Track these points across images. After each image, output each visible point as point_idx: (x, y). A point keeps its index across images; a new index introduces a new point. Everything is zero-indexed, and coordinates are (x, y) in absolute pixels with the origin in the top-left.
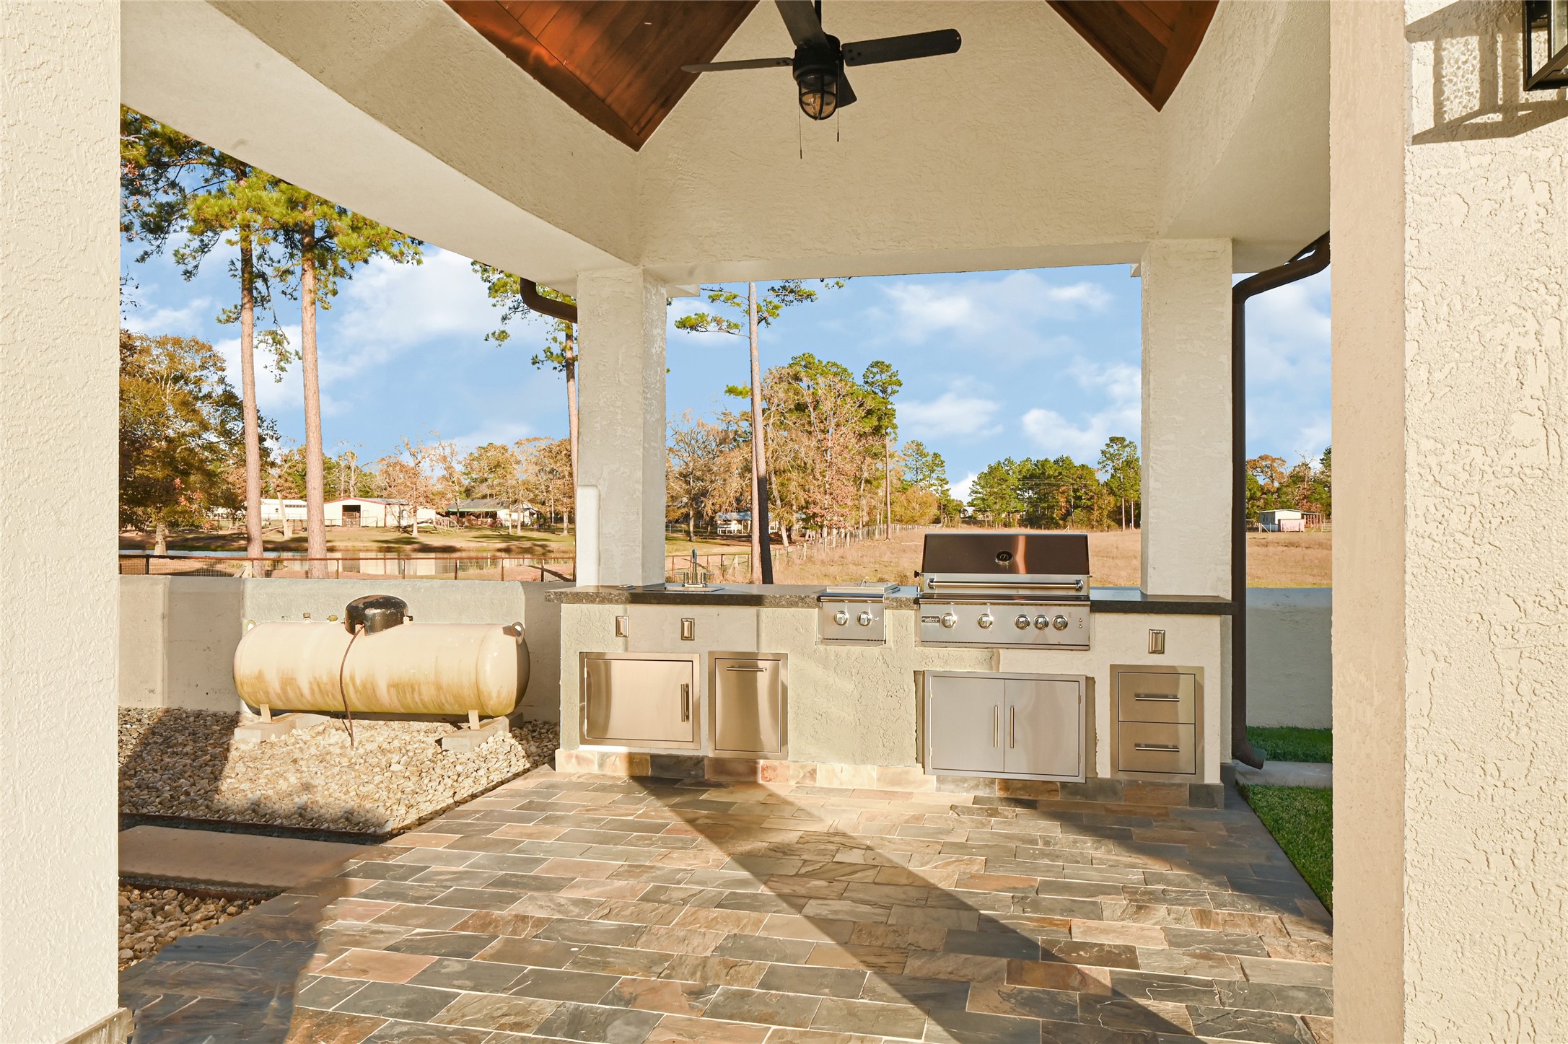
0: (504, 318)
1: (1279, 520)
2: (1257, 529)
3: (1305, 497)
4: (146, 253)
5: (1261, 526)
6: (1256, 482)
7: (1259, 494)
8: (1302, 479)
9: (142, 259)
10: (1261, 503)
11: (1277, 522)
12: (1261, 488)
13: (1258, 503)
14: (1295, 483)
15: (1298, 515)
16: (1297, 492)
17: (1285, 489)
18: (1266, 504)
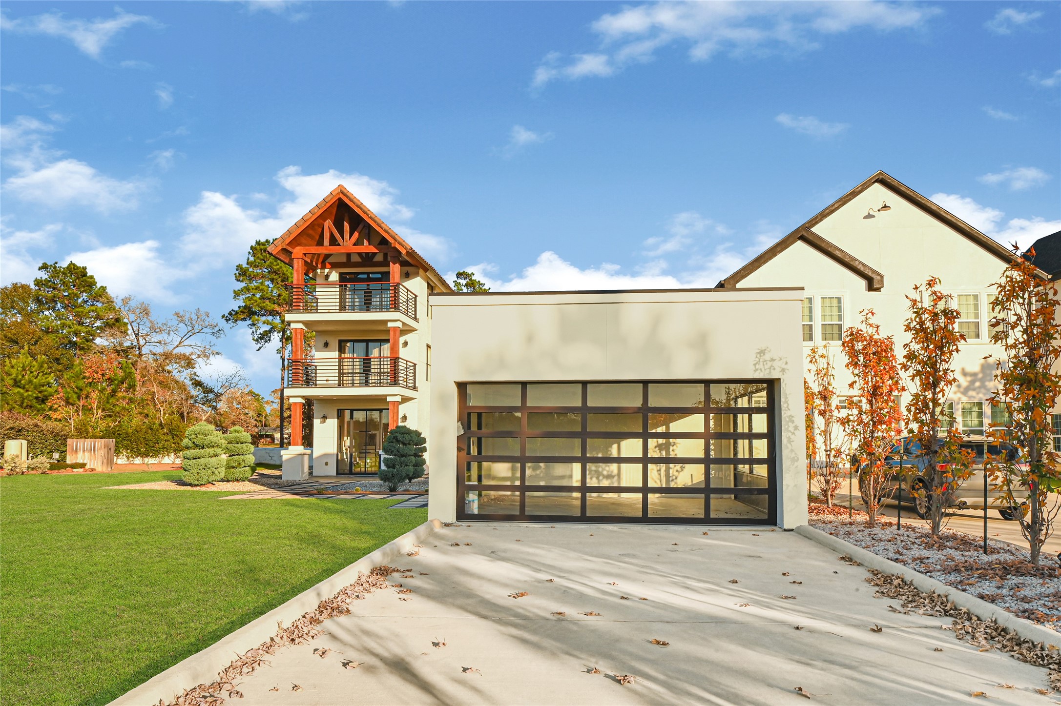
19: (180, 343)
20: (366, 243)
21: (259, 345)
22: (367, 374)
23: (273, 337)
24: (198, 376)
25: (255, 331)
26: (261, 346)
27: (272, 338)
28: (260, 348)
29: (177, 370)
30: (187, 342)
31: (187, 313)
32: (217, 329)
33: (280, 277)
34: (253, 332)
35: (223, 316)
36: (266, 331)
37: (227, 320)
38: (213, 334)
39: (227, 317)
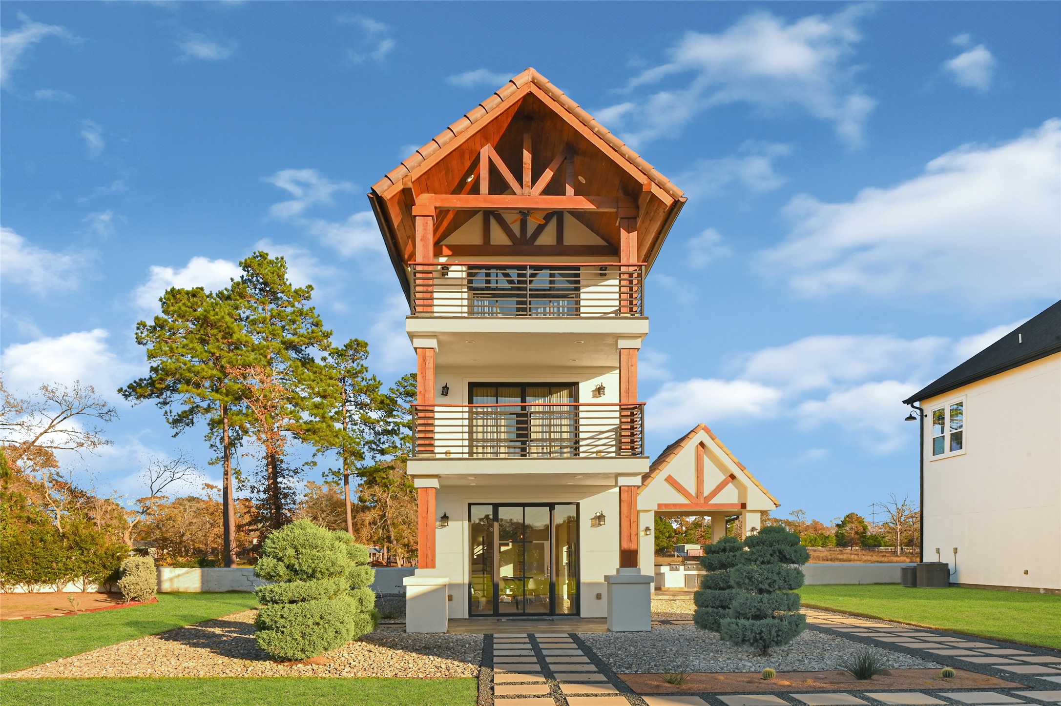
0: (314, 455)
1: (687, 550)
2: (673, 556)
3: (702, 536)
4: (177, 433)
5: (676, 554)
6: (672, 527)
7: (673, 534)
8: (700, 526)
9: (175, 436)
10: (674, 540)
11: (686, 551)
12: (675, 531)
13: (673, 540)
14: (696, 528)
15: (698, 547)
16: (697, 533)
17: (690, 532)
18: (678, 540)
19: (49, 428)
20: (570, 190)
21: (176, 430)
22: (524, 443)
23: (197, 420)
24: (61, 477)
25: (168, 411)
26: (178, 431)
27: (195, 420)
28: (177, 434)
29: (30, 469)
30: (59, 427)
31: (60, 386)
32: (105, 410)
33: (220, 332)
34: (166, 412)
35: (120, 390)
36: (185, 412)
37: (126, 396)
38: (100, 415)
39: (126, 391)
